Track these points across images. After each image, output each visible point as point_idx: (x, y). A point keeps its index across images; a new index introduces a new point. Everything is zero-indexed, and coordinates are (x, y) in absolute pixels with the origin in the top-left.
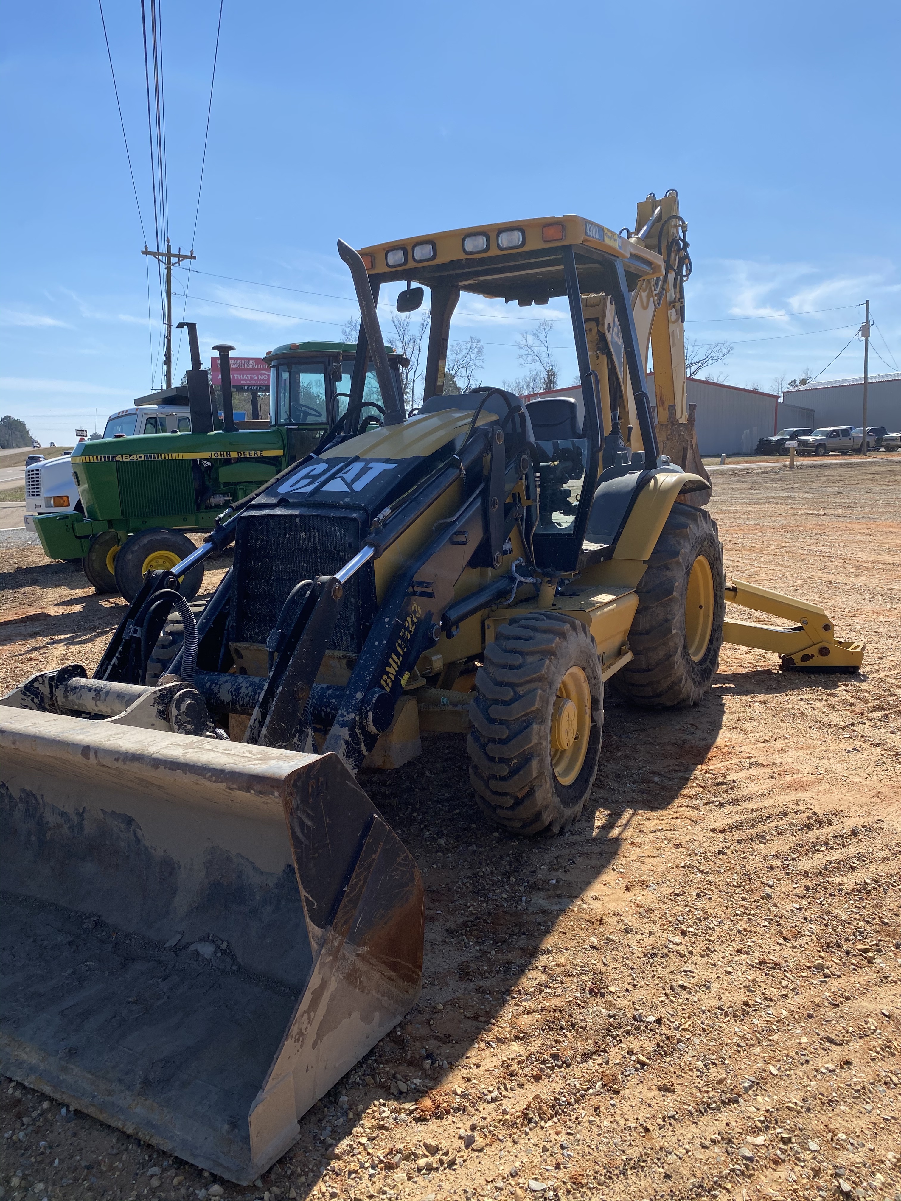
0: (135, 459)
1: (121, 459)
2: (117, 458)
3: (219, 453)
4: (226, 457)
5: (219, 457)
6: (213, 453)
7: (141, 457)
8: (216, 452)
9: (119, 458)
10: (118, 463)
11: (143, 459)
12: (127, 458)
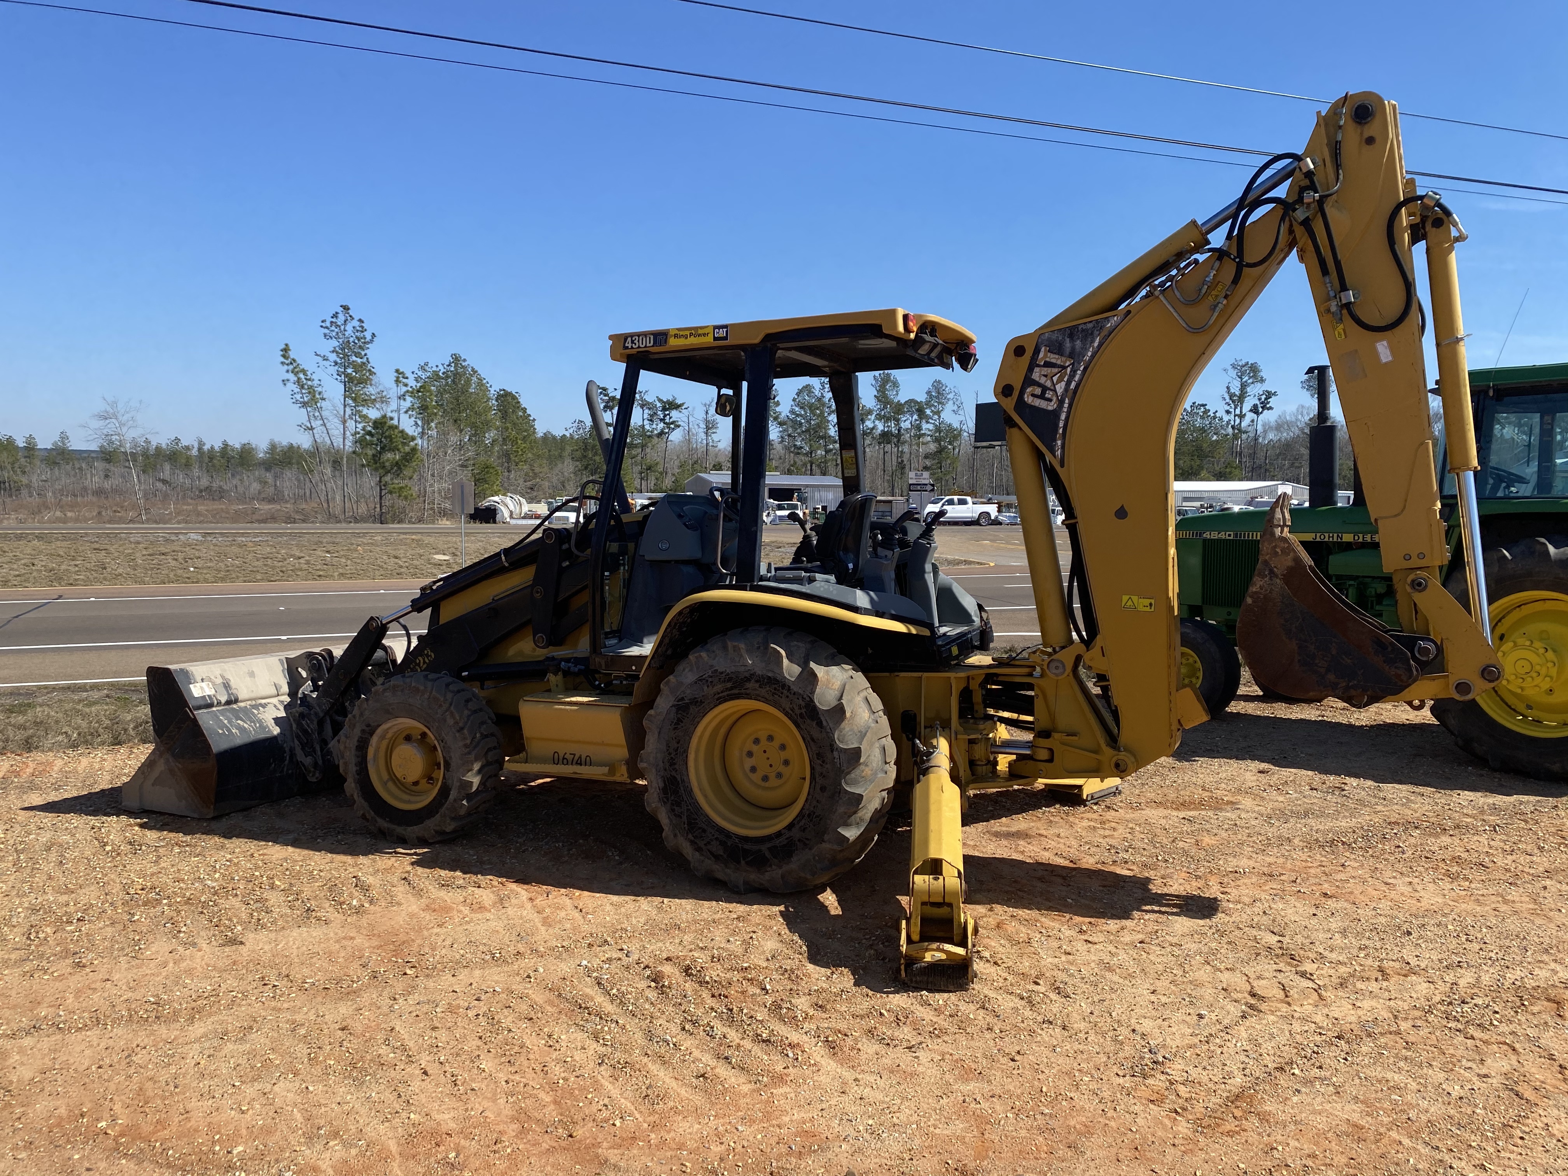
0: (1223, 537)
1: (1208, 537)
2: (1204, 535)
3: (1327, 535)
4: (1335, 540)
5: (1327, 539)
6: (1318, 535)
7: (1229, 535)
8: (1322, 533)
9: (1207, 535)
10: (1205, 540)
11: (1231, 538)
12: (1214, 535)
